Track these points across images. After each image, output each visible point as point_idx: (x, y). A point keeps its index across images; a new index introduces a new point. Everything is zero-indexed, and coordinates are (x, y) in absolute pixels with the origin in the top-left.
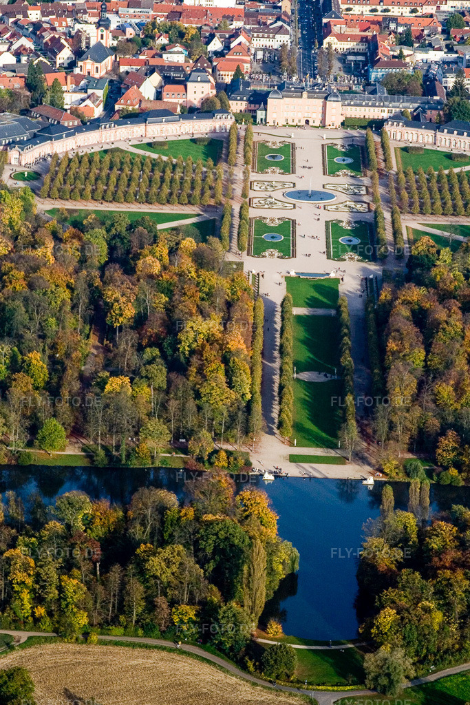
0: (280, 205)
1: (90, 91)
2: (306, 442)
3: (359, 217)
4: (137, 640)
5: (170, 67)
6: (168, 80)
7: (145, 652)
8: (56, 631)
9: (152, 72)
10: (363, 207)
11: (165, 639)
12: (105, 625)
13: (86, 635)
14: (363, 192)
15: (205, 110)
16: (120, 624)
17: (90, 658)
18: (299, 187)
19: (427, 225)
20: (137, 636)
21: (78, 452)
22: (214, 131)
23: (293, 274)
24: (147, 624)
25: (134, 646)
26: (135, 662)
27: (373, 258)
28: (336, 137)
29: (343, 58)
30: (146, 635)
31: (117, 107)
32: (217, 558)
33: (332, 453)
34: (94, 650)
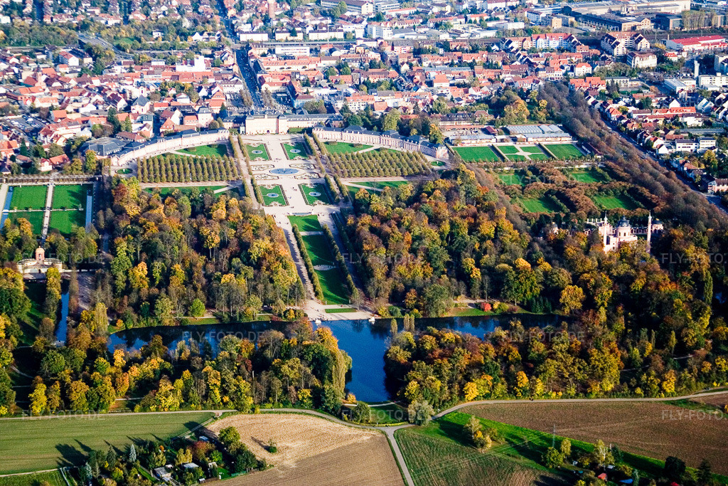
0: (269, 177)
1: (144, 122)
2: (331, 302)
3: (316, 181)
4: (280, 410)
5: (184, 106)
6: (185, 114)
7: (287, 415)
8: (236, 408)
9: (175, 109)
10: (316, 176)
11: (294, 408)
12: (262, 403)
13: (253, 410)
14: (313, 168)
15: (210, 129)
16: (270, 402)
17: (258, 421)
18: (276, 167)
19: (354, 183)
20: (280, 408)
21: (211, 317)
22: (219, 140)
23: (291, 214)
24: (285, 401)
25: (280, 413)
26: (283, 421)
27: (331, 203)
28: (288, 139)
29: (275, 95)
30: (284, 407)
31: (161, 130)
32: (314, 364)
33: (347, 307)
34: (259, 417)
